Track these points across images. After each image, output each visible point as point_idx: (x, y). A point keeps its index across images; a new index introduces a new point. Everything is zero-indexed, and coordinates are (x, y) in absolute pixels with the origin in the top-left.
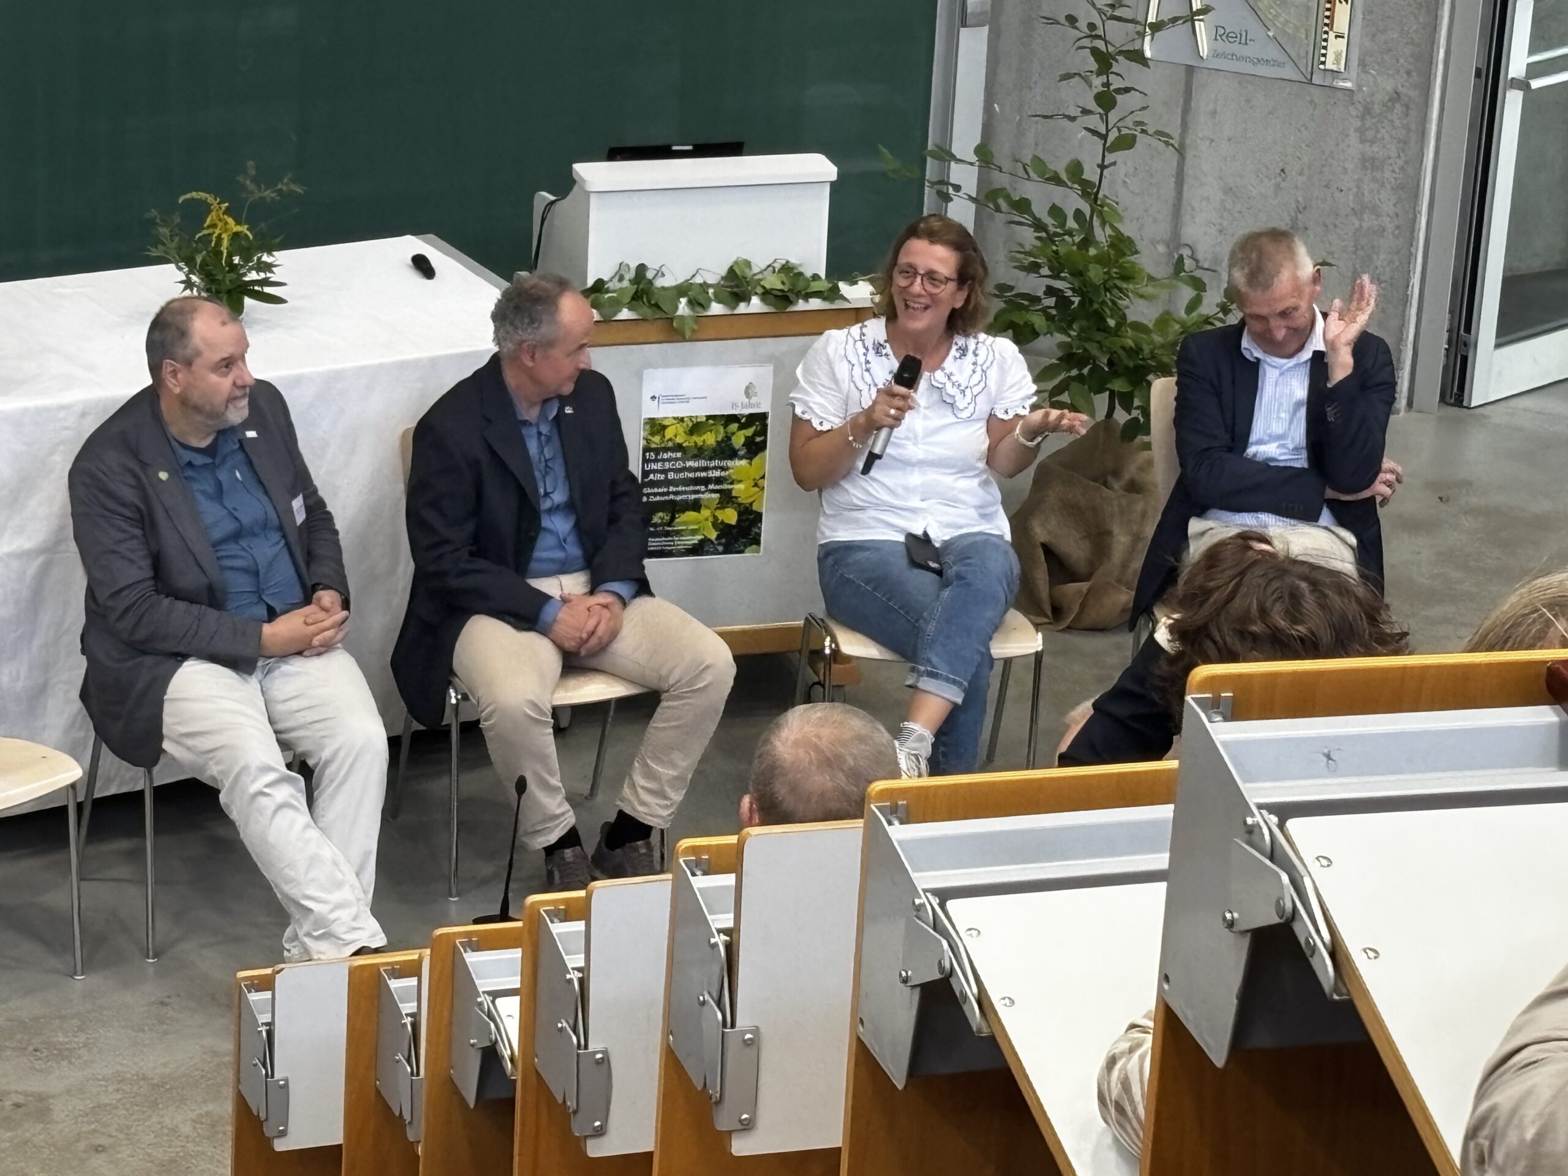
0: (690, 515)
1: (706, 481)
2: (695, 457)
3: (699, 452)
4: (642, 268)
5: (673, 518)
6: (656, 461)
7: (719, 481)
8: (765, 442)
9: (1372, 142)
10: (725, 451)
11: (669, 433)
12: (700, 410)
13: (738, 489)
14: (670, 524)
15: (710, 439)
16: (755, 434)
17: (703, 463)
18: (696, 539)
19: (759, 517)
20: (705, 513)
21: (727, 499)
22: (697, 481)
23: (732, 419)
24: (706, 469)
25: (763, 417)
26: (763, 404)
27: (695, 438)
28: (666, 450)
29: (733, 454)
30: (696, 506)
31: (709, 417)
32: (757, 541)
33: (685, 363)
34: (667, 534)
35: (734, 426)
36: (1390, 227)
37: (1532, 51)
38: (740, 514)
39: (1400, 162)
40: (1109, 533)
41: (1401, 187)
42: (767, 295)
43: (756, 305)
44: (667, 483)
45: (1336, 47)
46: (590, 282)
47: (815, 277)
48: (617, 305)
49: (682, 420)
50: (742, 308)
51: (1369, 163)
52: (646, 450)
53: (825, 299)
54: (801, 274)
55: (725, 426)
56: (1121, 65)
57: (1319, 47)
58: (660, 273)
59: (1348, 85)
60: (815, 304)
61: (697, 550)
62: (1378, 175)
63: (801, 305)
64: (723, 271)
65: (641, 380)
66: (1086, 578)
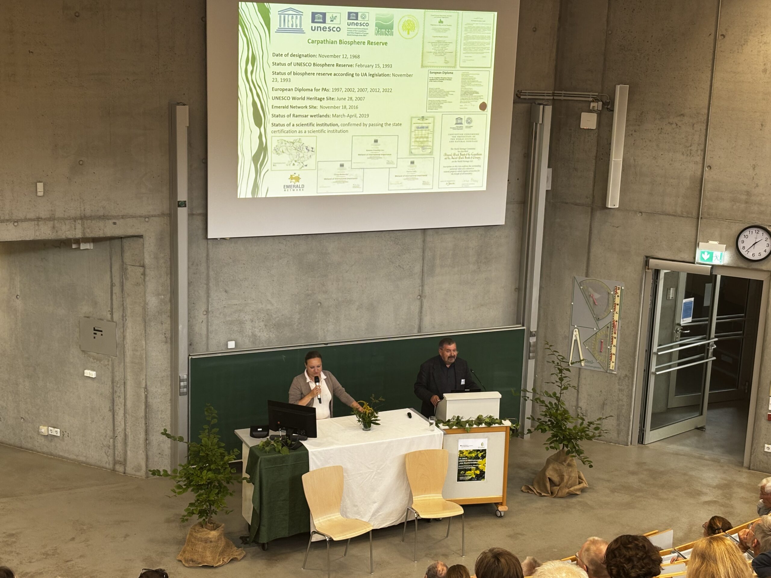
0: (469, 472)
1: (473, 464)
2: (470, 459)
3: (471, 458)
4: (458, 417)
5: (465, 473)
6: (461, 460)
7: (475, 464)
8: (486, 456)
9: (621, 385)
10: (477, 458)
11: (464, 454)
12: (471, 449)
13: (480, 466)
14: (465, 474)
15: (473, 455)
16: (484, 454)
17: (472, 460)
18: (470, 477)
19: (484, 472)
20: (473, 471)
21: (477, 468)
22: (470, 464)
23: (478, 451)
24: (473, 462)
25: (485, 450)
26: (485, 447)
27: (470, 455)
28: (464, 457)
29: (479, 458)
30: (470, 470)
31: (473, 450)
32: (484, 478)
33: (468, 438)
34: (464, 476)
35: (479, 452)
36: (625, 404)
37: (656, 366)
38: (480, 472)
39: (627, 390)
40: (564, 475)
41: (628, 396)
42: (486, 423)
43: (483, 425)
44: (464, 465)
45: (612, 365)
46: (447, 420)
47: (497, 419)
48: (453, 425)
49: (467, 451)
50: (480, 426)
51: (621, 390)
52: (459, 457)
53: (499, 424)
54: (493, 418)
55: (477, 452)
56: (564, 371)
57: (609, 364)
58: (462, 418)
59: (615, 373)
60: (497, 425)
61: (470, 480)
62: (622, 393)
63: (494, 425)
64: (476, 417)
65: (458, 442)
66: (558, 486)
